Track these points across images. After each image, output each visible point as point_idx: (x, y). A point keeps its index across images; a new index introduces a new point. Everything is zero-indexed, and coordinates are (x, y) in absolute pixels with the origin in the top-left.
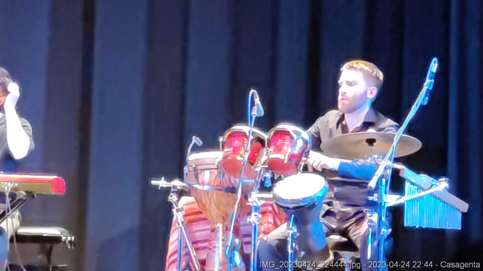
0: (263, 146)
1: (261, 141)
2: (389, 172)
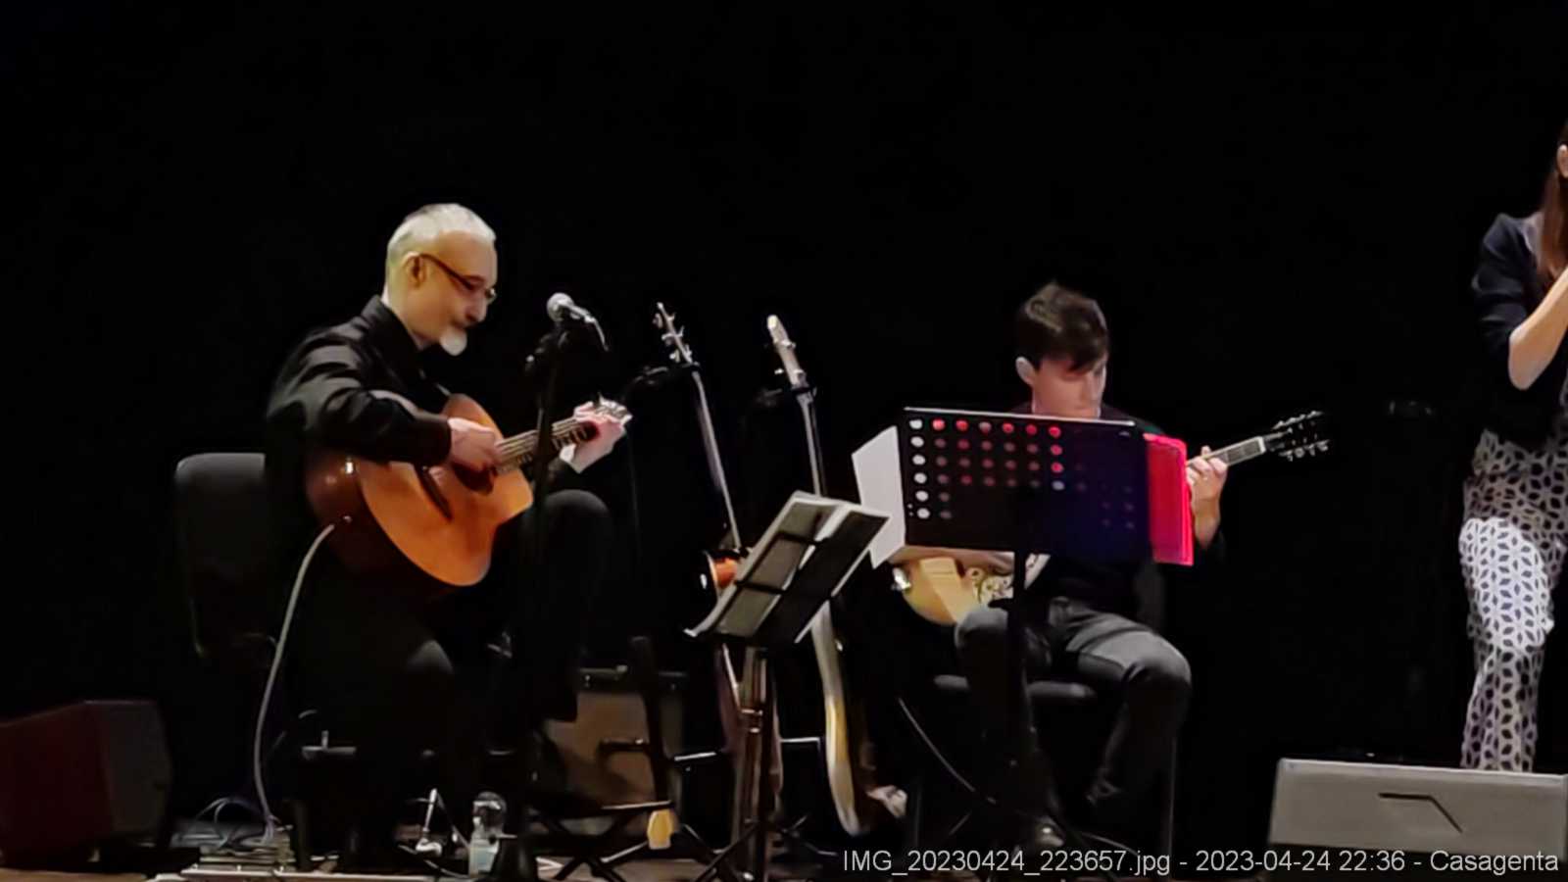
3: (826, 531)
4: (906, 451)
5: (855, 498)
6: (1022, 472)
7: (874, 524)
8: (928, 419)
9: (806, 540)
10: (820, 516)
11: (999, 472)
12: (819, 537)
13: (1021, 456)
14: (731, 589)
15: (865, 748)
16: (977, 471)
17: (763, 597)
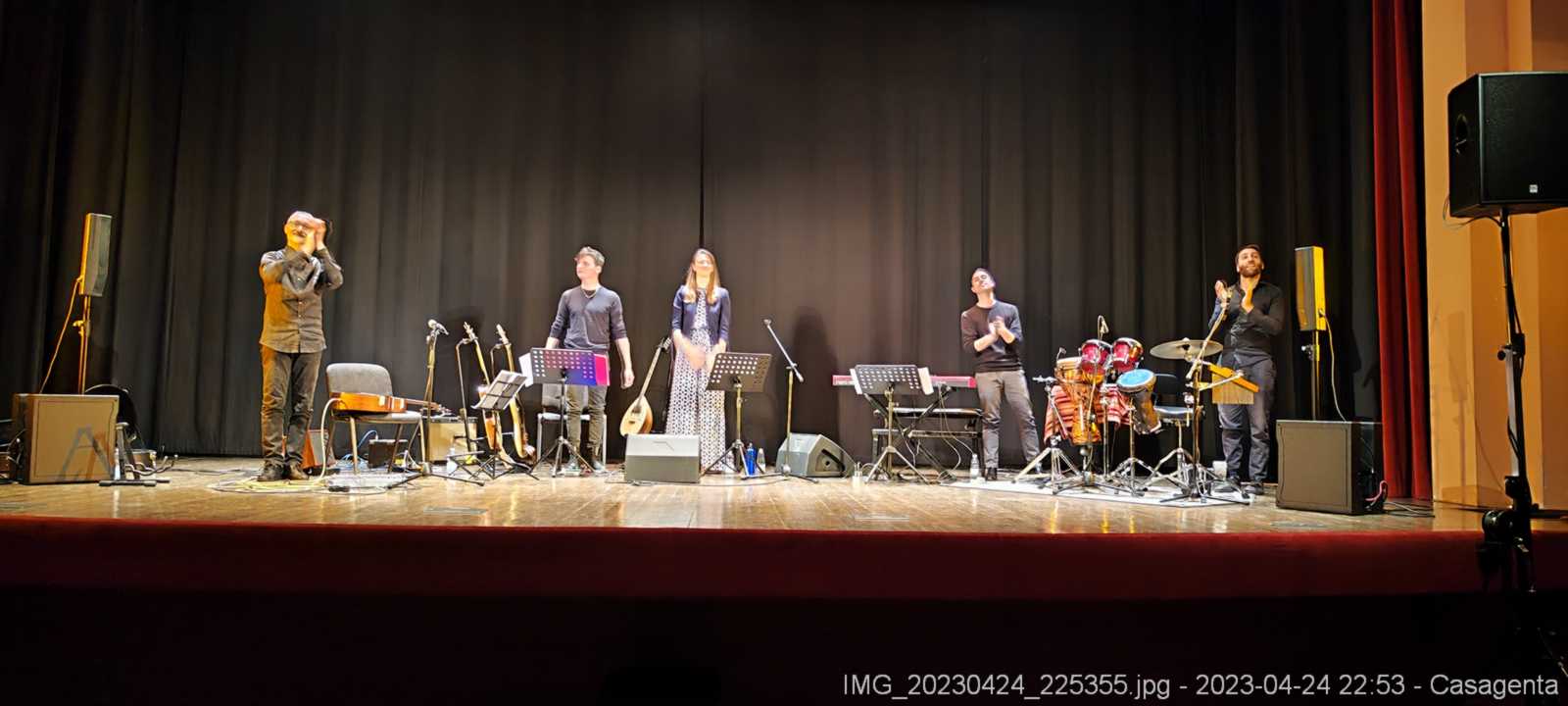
0: (1109, 353)
1: (1107, 349)
2: (1200, 367)
3: (511, 380)
4: (533, 359)
5: (520, 372)
6: (563, 364)
7: (525, 378)
8: (538, 351)
9: (505, 383)
10: (508, 377)
11: (557, 365)
12: (509, 381)
13: (563, 360)
14: (485, 396)
15: (525, 434)
16: (551, 364)
17: (493, 398)
